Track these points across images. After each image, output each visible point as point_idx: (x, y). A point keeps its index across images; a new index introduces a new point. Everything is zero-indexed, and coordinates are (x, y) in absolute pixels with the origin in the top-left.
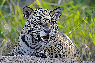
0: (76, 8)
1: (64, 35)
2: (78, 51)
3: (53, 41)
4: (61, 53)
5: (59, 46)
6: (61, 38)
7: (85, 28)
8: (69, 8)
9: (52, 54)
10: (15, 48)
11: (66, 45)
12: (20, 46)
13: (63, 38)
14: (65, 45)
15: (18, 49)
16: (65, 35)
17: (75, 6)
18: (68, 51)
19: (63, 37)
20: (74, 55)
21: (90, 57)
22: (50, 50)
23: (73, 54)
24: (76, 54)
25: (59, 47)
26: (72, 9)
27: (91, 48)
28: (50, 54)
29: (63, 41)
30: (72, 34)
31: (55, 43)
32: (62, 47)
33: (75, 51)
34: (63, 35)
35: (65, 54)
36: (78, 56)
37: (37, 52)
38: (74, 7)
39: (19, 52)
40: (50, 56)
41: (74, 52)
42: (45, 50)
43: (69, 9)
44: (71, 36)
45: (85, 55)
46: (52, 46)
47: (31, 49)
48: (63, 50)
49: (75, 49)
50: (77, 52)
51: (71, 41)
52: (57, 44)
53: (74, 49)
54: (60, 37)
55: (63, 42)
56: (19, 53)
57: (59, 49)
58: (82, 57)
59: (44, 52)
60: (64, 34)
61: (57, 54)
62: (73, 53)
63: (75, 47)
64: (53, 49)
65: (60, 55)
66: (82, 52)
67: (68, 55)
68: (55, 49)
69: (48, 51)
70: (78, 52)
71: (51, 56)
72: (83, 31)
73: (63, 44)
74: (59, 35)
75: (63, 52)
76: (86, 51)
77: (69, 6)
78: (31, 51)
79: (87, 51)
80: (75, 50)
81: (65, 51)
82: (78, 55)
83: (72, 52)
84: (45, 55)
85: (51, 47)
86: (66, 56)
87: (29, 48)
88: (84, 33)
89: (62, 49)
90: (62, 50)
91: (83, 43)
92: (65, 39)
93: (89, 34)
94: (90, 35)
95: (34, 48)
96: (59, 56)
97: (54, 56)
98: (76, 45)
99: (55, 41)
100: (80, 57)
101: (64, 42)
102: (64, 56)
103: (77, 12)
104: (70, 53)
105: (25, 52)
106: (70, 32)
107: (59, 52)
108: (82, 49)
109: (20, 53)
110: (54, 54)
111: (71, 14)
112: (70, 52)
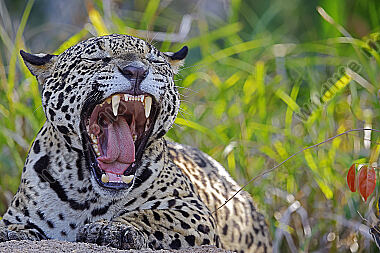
0: (249, 51)
1: (202, 161)
2: (262, 223)
3: (162, 181)
4: (192, 231)
5: (184, 204)
6: (193, 173)
7: (287, 132)
8: (221, 51)
9: (159, 235)
10: (10, 213)
11: (211, 198)
12: (31, 201)
13: (201, 169)
14: (208, 200)
15: (21, 216)
16: (210, 158)
17: (245, 41)
18: (222, 223)
19: (198, 168)
20: (244, 239)
21: (306, 248)
22: (151, 219)
23: (241, 235)
24: (254, 235)
25: (184, 209)
26: (235, 56)
27: (310, 211)
28: (148, 234)
29: (200, 184)
30: (236, 155)
31: (170, 190)
32: (198, 206)
33: (247, 222)
34: (199, 161)
36: (260, 244)
37: (97, 229)
38: (240, 47)
39: (26, 227)
40: (152, 245)
41: (245, 228)
42: (129, 219)
43: (223, 55)
44: (231, 161)
45: (289, 239)
46: (158, 204)
47: (71, 210)
48: (202, 220)
49: (249, 215)
50: (258, 228)
51: (234, 183)
52: (176, 194)
53: (243, 216)
54: (190, 166)
55: (198, 188)
56: (27, 231)
57: (186, 215)
58: (276, 245)
60: (205, 155)
61: (177, 236)
62: (239, 229)
63: (248, 206)
64: (160, 213)
65: (191, 240)
66: (275, 228)
67: (222, 239)
68: (171, 216)
70: (262, 227)
71: (154, 242)
72: (282, 141)
73: (201, 195)
74: (182, 160)
75: (201, 228)
76: (292, 224)
77: (221, 44)
78: (73, 220)
79: (297, 222)
80: (250, 219)
81: (209, 224)
82: (259, 237)
83: (236, 225)
84: (130, 239)
85: (153, 208)
86: (212, 243)
87: (65, 207)
88: (282, 151)
89: (195, 216)
90: (199, 218)
91: (278, 192)
92: (209, 175)
93: (303, 156)
94: (308, 157)
95: (86, 206)
96: (184, 244)
97: (164, 245)
98: (251, 199)
99: (168, 184)
100: (268, 246)
101: (205, 185)
102: (206, 242)
103: (254, 65)
104: (229, 233)
105: (51, 225)
106: (229, 149)
107: (185, 226)
108: (278, 216)
109: (32, 233)
110: (166, 234)
111: (229, 77)
112: (230, 228)
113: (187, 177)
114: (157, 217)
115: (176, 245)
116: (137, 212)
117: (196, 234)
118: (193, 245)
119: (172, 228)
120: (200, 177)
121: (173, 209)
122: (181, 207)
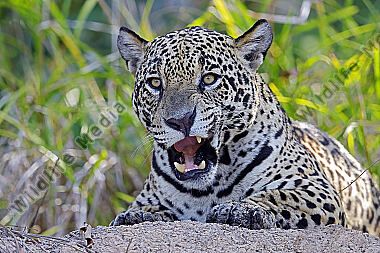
1: (325, 139)
3: (285, 160)
9: (286, 215)
10: (143, 195)
14: (332, 177)
15: (153, 198)
17: (360, 25)
19: (322, 146)
20: (365, 213)
23: (363, 210)
24: (374, 210)
25: (310, 188)
26: (352, 38)
32: (324, 185)
33: (367, 197)
34: (323, 140)
35: (335, 215)
36: (379, 218)
37: (227, 210)
39: (161, 208)
46: (284, 183)
49: (369, 191)
50: (377, 203)
52: (301, 171)
53: (364, 192)
54: (314, 145)
55: (323, 165)
56: (162, 213)
57: (312, 194)
59: (256, 210)
61: (303, 215)
62: (361, 204)
64: (287, 193)
65: (317, 219)
68: (297, 196)
69: (268, 205)
71: (281, 221)
81: (334, 203)
82: (378, 213)
85: (280, 188)
89: (321, 195)
92: (332, 153)
96: (311, 223)
97: (292, 225)
99: (291, 161)
101: (329, 163)
104: (353, 208)
107: (311, 205)
110: (293, 214)
113: (312, 155)
114: (283, 197)
115: (303, 224)
116: (264, 192)
117: (321, 213)
118: (319, 224)
119: (298, 207)
120: (324, 155)
121: (299, 189)
122: (307, 186)
